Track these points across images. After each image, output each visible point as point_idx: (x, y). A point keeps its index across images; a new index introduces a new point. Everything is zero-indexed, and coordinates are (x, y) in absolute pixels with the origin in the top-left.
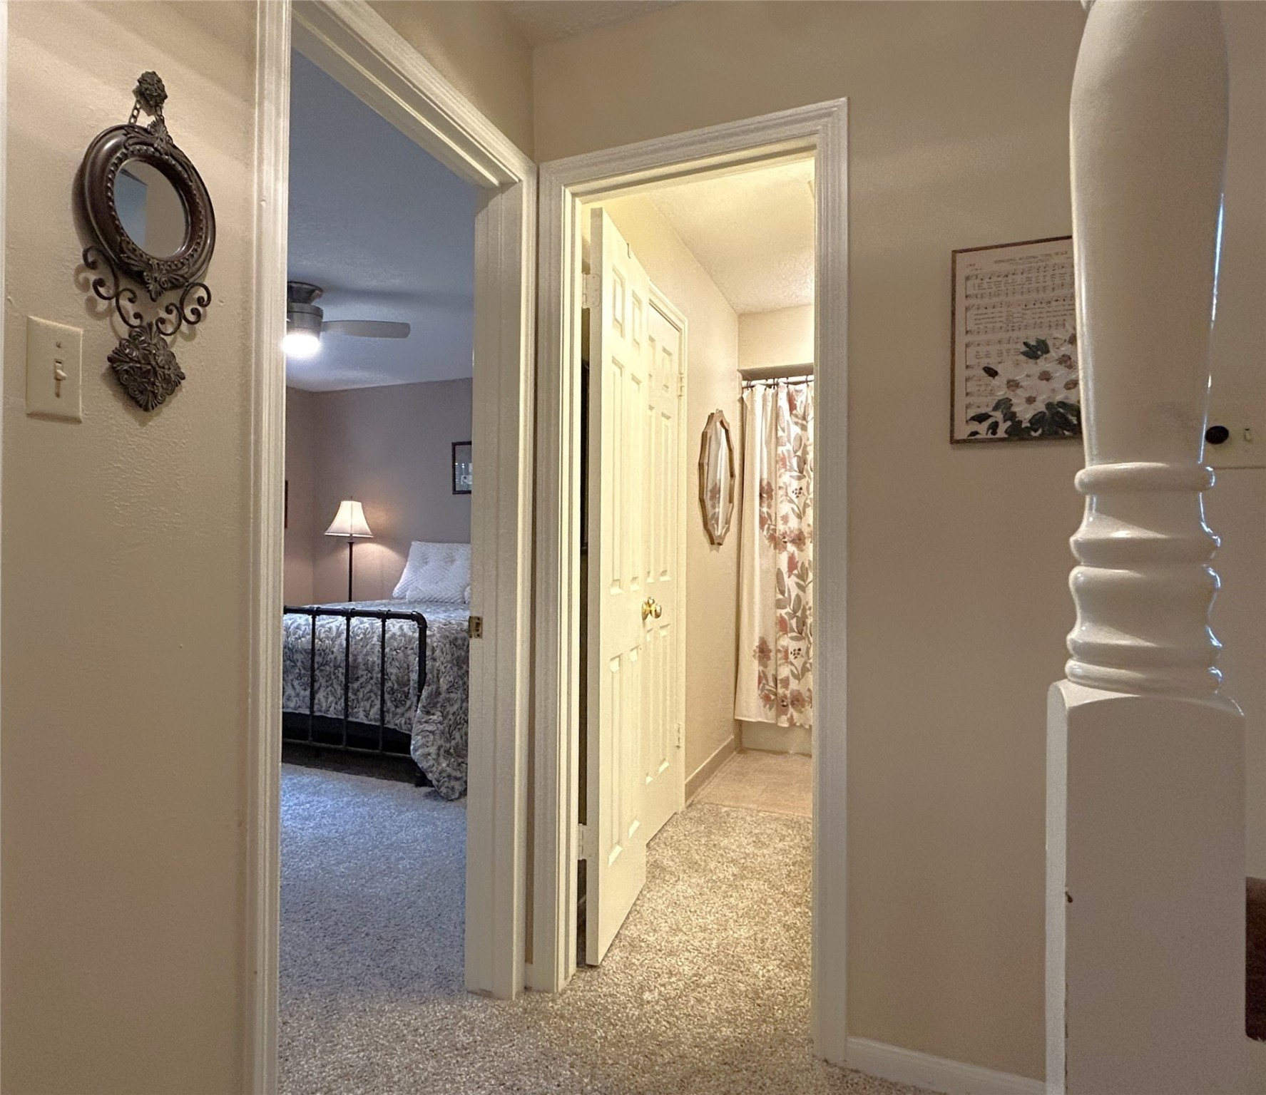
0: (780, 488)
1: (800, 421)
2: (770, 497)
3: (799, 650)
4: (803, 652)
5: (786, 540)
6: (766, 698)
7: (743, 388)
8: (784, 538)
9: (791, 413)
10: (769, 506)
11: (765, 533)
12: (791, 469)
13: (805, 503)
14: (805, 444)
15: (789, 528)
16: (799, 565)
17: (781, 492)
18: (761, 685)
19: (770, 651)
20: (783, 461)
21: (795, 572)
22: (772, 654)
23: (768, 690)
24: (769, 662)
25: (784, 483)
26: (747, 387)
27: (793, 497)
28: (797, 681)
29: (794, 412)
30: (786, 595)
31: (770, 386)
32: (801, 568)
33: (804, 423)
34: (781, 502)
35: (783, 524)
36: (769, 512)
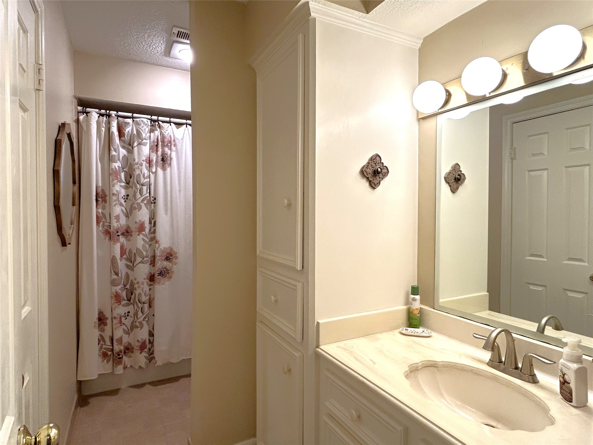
0: (113, 194)
1: (126, 146)
2: (105, 201)
3: (129, 312)
4: (131, 314)
5: (119, 234)
6: (105, 355)
7: (78, 112)
8: (118, 232)
9: (120, 139)
10: (104, 208)
11: (101, 229)
12: (121, 181)
13: (131, 206)
14: (130, 163)
15: (121, 224)
16: (127, 251)
17: (114, 198)
18: (100, 345)
19: (107, 318)
20: (115, 174)
21: (125, 256)
22: (109, 322)
23: (105, 349)
24: (106, 327)
25: (117, 191)
26: (83, 113)
27: (123, 201)
28: (127, 336)
29: (122, 138)
30: (120, 275)
31: (102, 115)
32: (129, 253)
33: (130, 148)
34: (115, 205)
35: (116, 222)
36: (104, 211)
